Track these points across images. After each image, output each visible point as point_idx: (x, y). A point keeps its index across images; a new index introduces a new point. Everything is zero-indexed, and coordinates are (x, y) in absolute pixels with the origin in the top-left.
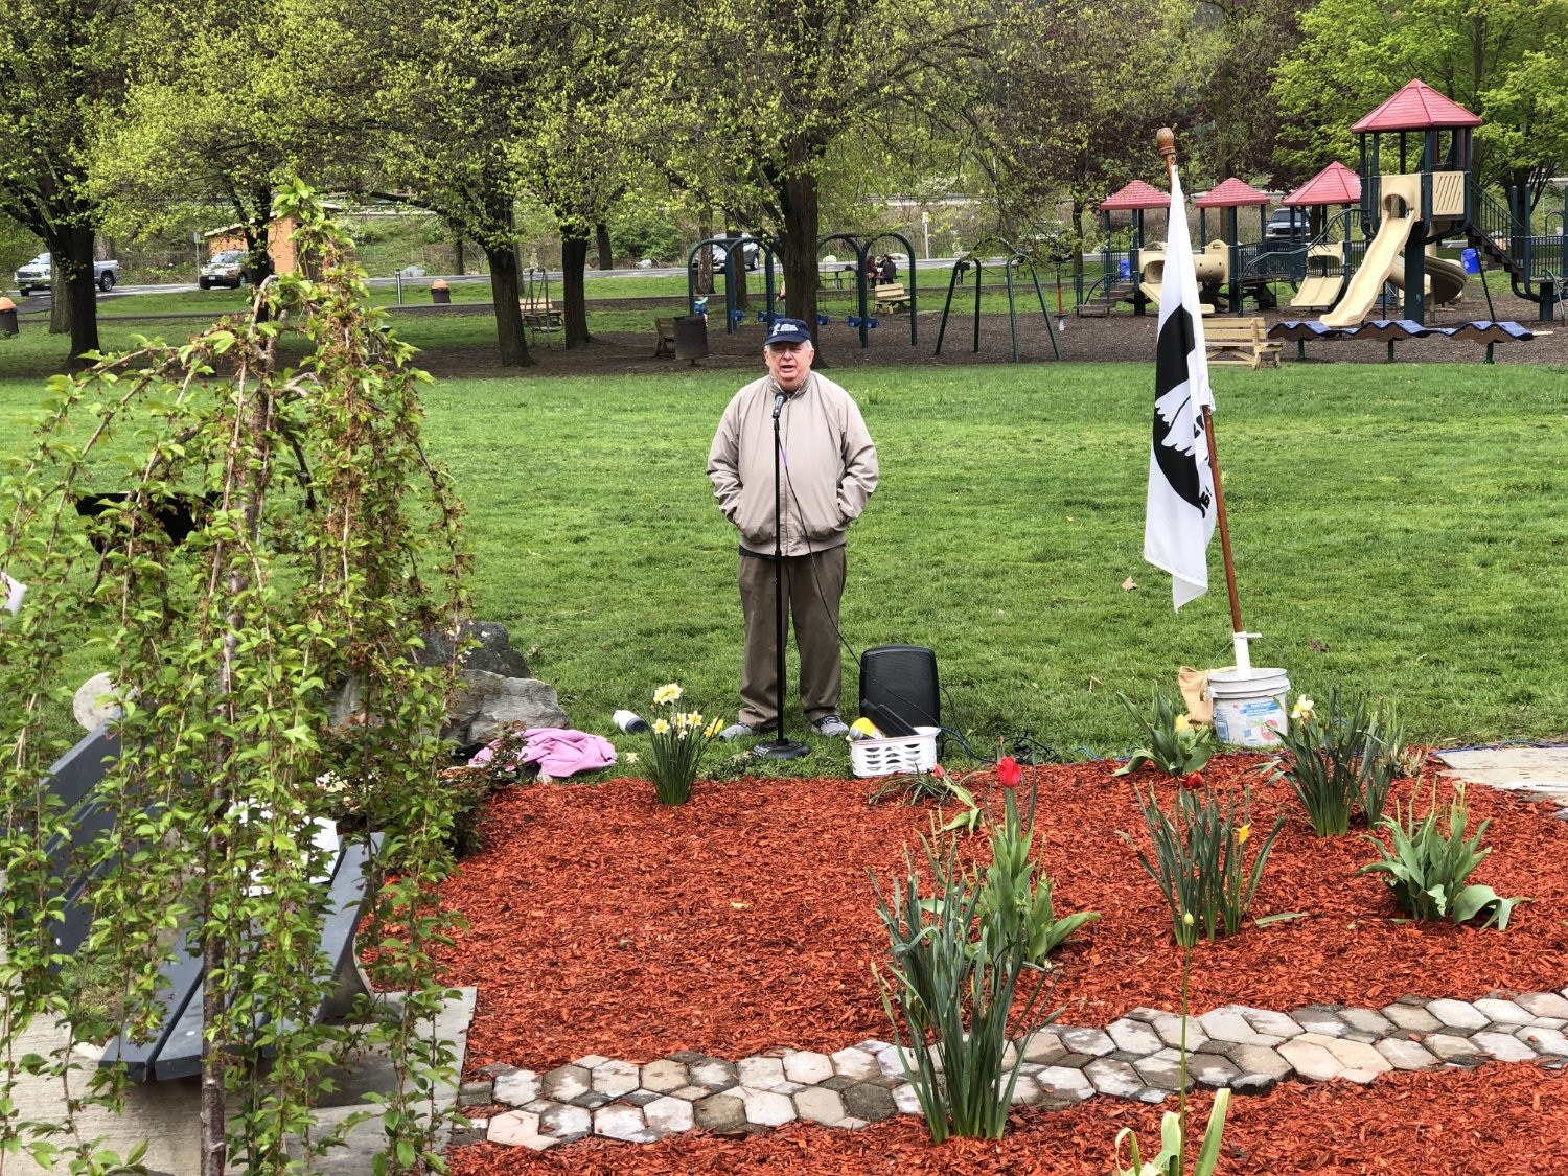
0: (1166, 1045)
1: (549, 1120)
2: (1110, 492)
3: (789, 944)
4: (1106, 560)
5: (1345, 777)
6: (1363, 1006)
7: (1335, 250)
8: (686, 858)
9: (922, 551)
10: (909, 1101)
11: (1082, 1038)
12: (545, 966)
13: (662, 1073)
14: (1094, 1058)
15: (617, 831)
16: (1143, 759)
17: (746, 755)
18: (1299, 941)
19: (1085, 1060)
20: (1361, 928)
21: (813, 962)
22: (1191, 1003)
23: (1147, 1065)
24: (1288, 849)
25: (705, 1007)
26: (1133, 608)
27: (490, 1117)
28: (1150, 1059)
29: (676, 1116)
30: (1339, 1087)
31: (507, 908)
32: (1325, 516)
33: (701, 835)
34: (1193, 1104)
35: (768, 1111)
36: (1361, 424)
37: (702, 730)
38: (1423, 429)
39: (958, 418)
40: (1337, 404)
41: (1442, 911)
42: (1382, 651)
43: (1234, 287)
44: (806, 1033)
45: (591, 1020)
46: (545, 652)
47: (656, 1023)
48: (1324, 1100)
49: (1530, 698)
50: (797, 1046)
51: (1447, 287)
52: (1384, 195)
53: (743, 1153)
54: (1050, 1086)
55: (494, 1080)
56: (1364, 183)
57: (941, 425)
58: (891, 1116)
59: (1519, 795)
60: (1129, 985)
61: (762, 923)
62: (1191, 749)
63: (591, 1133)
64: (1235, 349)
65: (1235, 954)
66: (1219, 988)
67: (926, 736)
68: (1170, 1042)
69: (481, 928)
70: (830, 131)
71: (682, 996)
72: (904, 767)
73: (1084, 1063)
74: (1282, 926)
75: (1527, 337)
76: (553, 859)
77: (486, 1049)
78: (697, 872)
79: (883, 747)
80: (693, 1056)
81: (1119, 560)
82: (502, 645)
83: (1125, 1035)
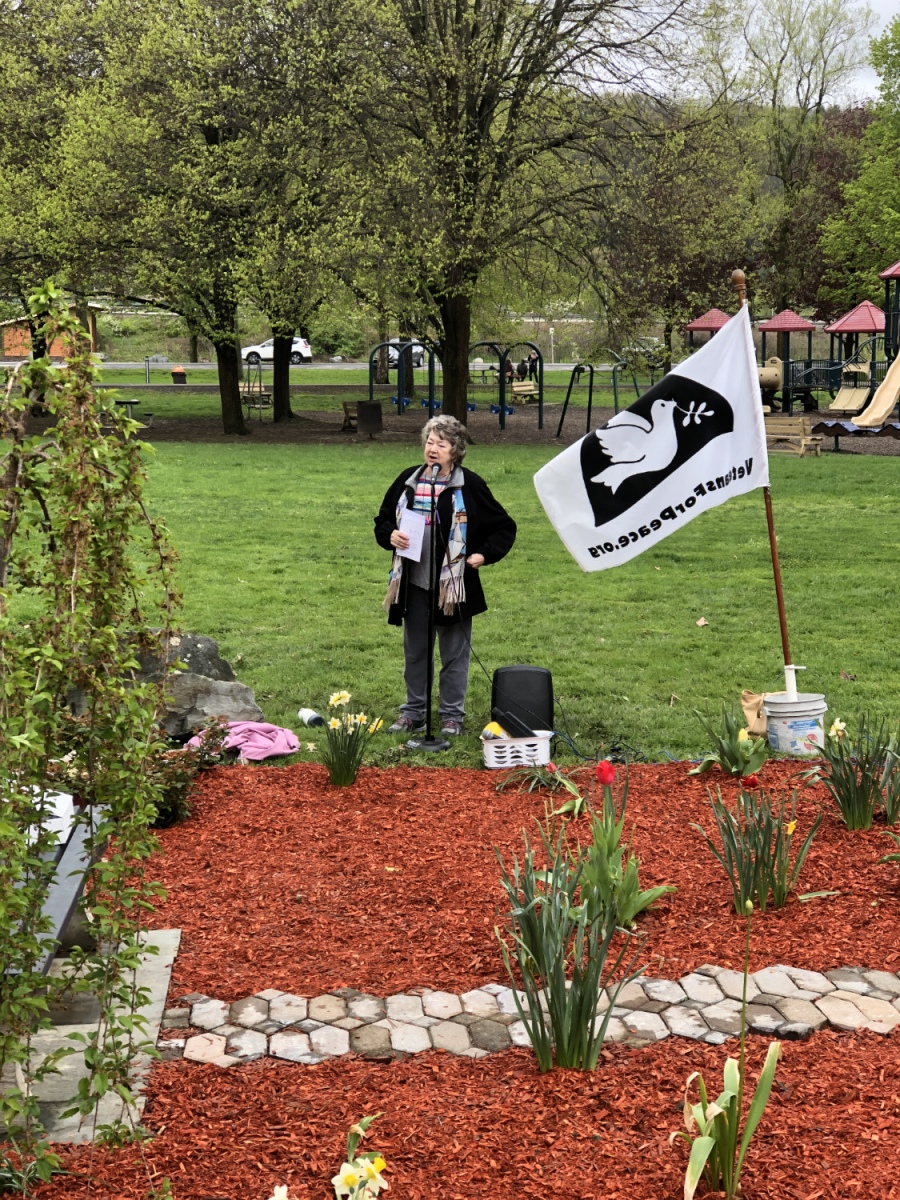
0: (727, 997)
1: (234, 1042)
2: (689, 549)
3: (430, 902)
4: (684, 601)
5: (869, 786)
6: (883, 969)
7: (865, 369)
8: (351, 829)
9: (542, 589)
10: (521, 1036)
11: (663, 989)
12: (236, 914)
13: (328, 1006)
14: (670, 1005)
15: (298, 805)
16: (712, 762)
17: (401, 747)
18: (832, 914)
19: (662, 1007)
20: (882, 905)
21: (448, 918)
22: (747, 963)
23: (711, 1013)
24: (825, 838)
25: (362, 952)
26: (705, 641)
27: (187, 1038)
28: (713, 1007)
29: (333, 1042)
30: (864, 1036)
31: (208, 866)
32: (854, 573)
33: (364, 811)
34: (747, 1046)
35: (410, 1040)
36: (882, 503)
37: (366, 727)
40: (864, 485)
43: (786, 393)
44: (442, 976)
45: (270, 959)
46: (247, 659)
47: (323, 964)
48: (851, 1046)
50: (434, 987)
53: (387, 1075)
54: (634, 1027)
55: (191, 1007)
56: (887, 318)
58: (507, 1048)
60: (698, 945)
61: (409, 885)
62: (749, 756)
63: (269, 1055)
64: (786, 440)
65: (781, 923)
66: (769, 950)
67: (543, 737)
68: (730, 994)
69: (187, 881)
70: (482, 263)
71: (345, 941)
72: (525, 761)
73: (660, 1008)
74: (819, 902)
76: (246, 826)
77: (186, 981)
78: (359, 841)
79: (508, 745)
80: (350, 992)
81: (695, 602)
82: (213, 655)
83: (695, 986)
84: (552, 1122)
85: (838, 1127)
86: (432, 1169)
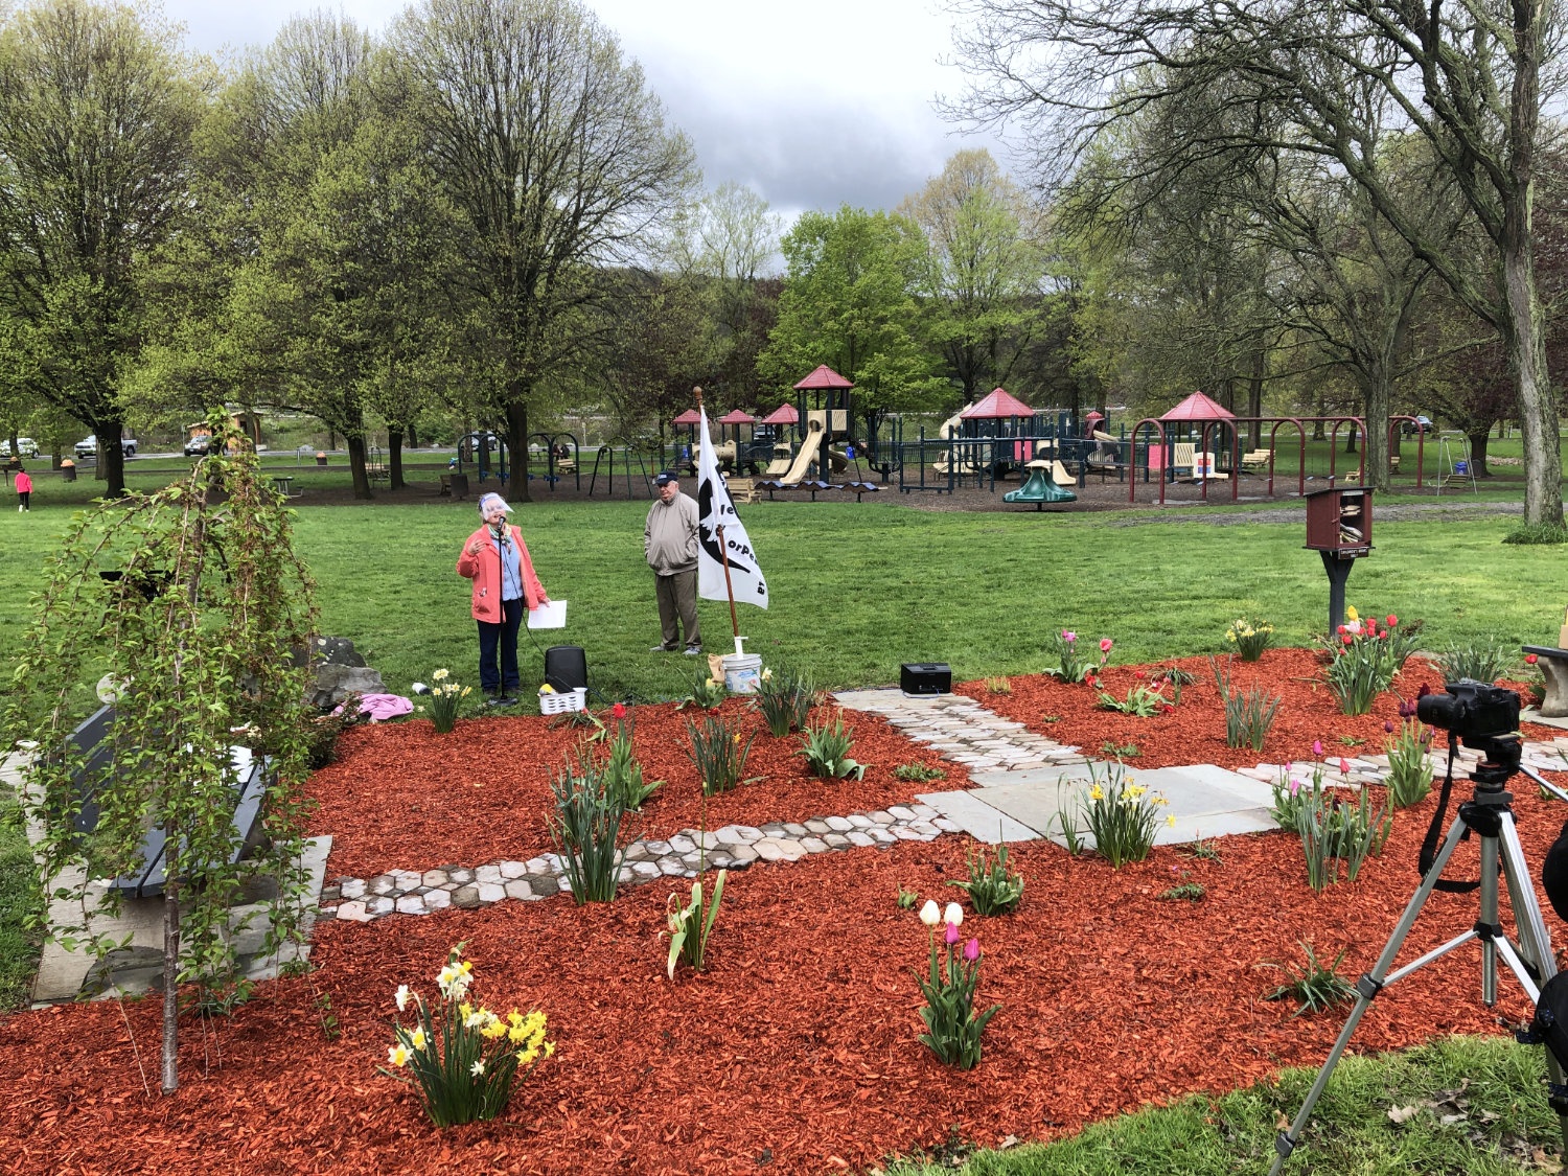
0: (698, 848)
1: (371, 905)
3: (505, 805)
5: (788, 708)
6: (795, 822)
7: (787, 446)
8: (450, 761)
10: (565, 885)
11: (657, 847)
12: (371, 822)
13: (436, 877)
14: (662, 856)
15: (413, 748)
16: (690, 701)
18: (764, 791)
19: (657, 857)
20: (794, 783)
21: (517, 814)
22: (711, 825)
23: (688, 858)
24: (760, 744)
25: (458, 840)
27: (338, 905)
28: (690, 855)
29: (441, 899)
30: (782, 864)
31: (351, 792)
33: (459, 748)
34: (709, 877)
35: (491, 893)
36: (799, 532)
37: (459, 693)
38: (828, 535)
39: (600, 528)
40: (788, 522)
41: (832, 773)
42: (808, 644)
43: (739, 463)
44: (513, 851)
45: (395, 850)
46: (375, 653)
47: (432, 850)
48: (774, 871)
49: (875, 666)
50: (507, 859)
51: (840, 465)
52: (809, 420)
53: (477, 917)
54: (639, 872)
55: (341, 885)
56: (800, 414)
57: (592, 532)
58: (556, 893)
59: (869, 714)
60: (681, 818)
61: (490, 794)
62: (713, 695)
63: (395, 911)
64: (739, 494)
65: (733, 799)
66: (725, 817)
67: (579, 693)
68: (700, 846)
69: (336, 803)
70: (533, 380)
71: (447, 834)
72: (568, 709)
73: (657, 859)
74: (756, 784)
75: (876, 490)
76: (377, 764)
77: (337, 869)
78: (456, 768)
79: (557, 699)
80: (451, 867)
82: (350, 648)
83: (678, 843)
84: (585, 936)
85: (765, 920)
86: (507, 972)
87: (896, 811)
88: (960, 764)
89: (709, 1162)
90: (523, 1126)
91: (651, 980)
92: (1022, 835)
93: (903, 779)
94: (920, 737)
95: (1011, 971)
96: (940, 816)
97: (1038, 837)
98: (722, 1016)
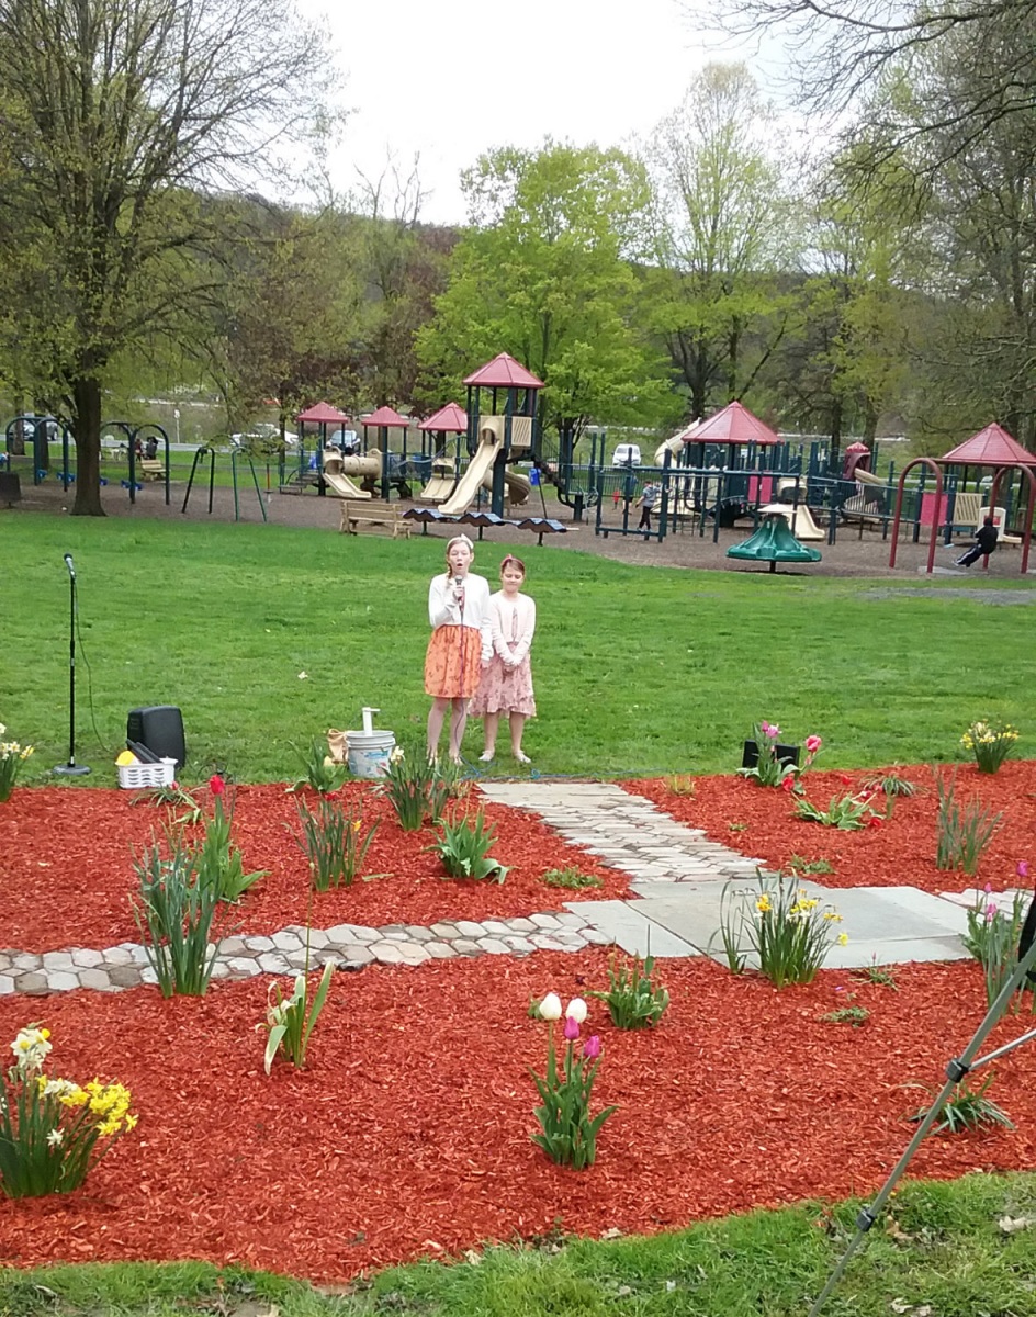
0: (306, 946)
2: (296, 615)
3: (77, 888)
4: (290, 658)
5: (421, 796)
6: (420, 925)
7: (450, 463)
8: (8, 835)
9: (168, 646)
10: (150, 977)
11: (258, 942)
14: (263, 952)
16: (303, 783)
17: (49, 772)
18: (387, 889)
19: (257, 954)
20: (423, 882)
21: (91, 899)
22: (322, 923)
23: (293, 957)
24: (386, 837)
25: (21, 924)
26: (304, 691)
28: (295, 953)
29: (4, 985)
30: (401, 968)
33: (18, 821)
35: (62, 981)
37: (19, 754)
39: (195, 559)
41: (468, 873)
43: (385, 481)
44: (87, 939)
48: (392, 974)
50: (81, 946)
51: (519, 494)
52: (482, 428)
53: (46, 1005)
54: (236, 968)
56: (469, 419)
57: (184, 562)
58: (139, 985)
59: (521, 810)
60: (286, 913)
61: (58, 875)
62: (333, 777)
64: (382, 523)
65: (349, 896)
66: (338, 915)
67: (169, 763)
68: (308, 944)
70: (111, 349)
72: (153, 783)
73: (255, 955)
74: (378, 881)
75: (563, 531)
78: (16, 844)
79: (140, 770)
80: (13, 951)
81: (297, 659)
83: (282, 940)
84: (172, 1029)
85: (377, 1024)
86: (83, 1060)
87: (537, 918)
88: (621, 871)
89: (299, 1241)
90: (102, 1201)
91: (245, 1075)
92: (681, 950)
93: (551, 885)
94: (578, 839)
95: (641, 1082)
96: (589, 927)
97: (697, 953)
98: (322, 1112)
